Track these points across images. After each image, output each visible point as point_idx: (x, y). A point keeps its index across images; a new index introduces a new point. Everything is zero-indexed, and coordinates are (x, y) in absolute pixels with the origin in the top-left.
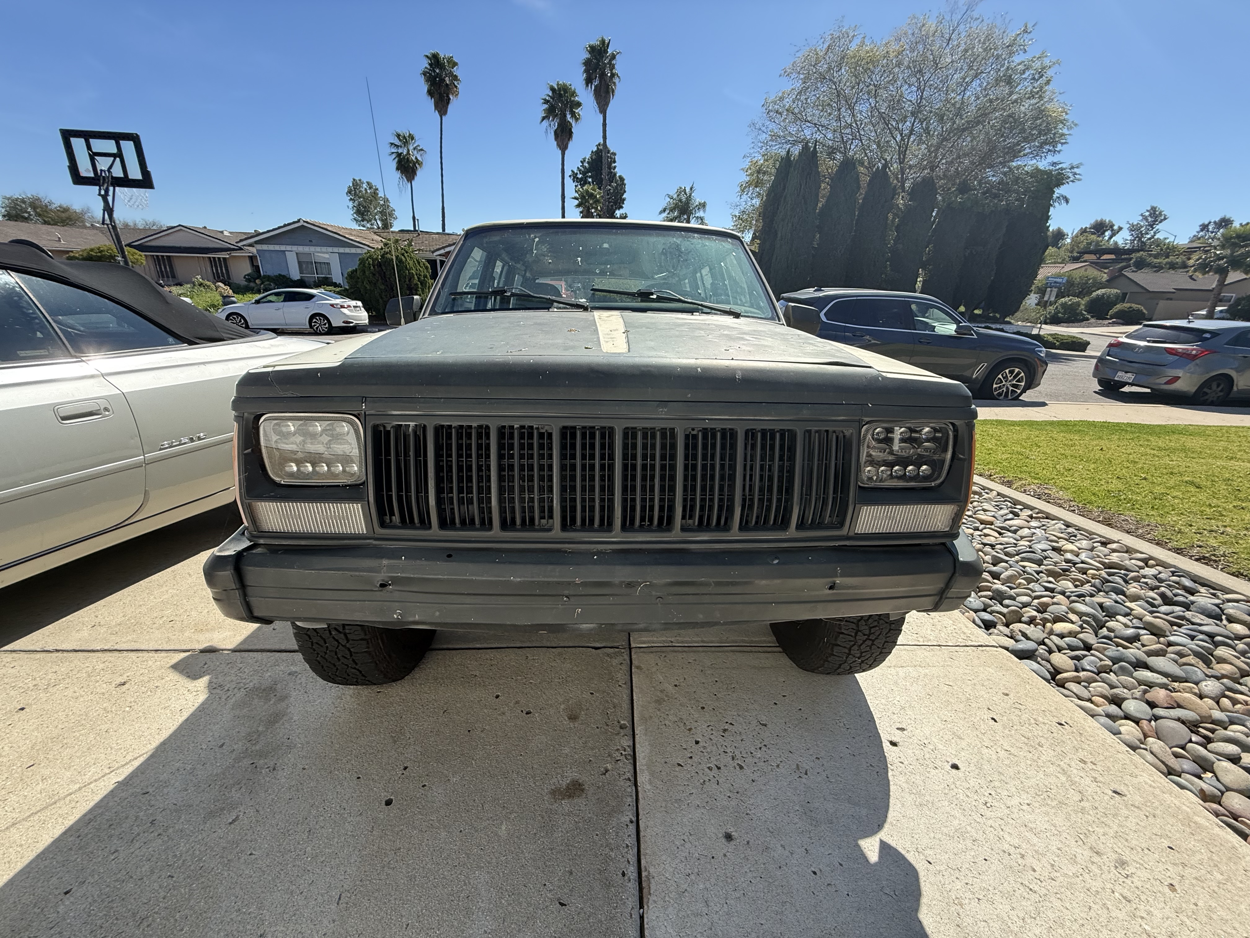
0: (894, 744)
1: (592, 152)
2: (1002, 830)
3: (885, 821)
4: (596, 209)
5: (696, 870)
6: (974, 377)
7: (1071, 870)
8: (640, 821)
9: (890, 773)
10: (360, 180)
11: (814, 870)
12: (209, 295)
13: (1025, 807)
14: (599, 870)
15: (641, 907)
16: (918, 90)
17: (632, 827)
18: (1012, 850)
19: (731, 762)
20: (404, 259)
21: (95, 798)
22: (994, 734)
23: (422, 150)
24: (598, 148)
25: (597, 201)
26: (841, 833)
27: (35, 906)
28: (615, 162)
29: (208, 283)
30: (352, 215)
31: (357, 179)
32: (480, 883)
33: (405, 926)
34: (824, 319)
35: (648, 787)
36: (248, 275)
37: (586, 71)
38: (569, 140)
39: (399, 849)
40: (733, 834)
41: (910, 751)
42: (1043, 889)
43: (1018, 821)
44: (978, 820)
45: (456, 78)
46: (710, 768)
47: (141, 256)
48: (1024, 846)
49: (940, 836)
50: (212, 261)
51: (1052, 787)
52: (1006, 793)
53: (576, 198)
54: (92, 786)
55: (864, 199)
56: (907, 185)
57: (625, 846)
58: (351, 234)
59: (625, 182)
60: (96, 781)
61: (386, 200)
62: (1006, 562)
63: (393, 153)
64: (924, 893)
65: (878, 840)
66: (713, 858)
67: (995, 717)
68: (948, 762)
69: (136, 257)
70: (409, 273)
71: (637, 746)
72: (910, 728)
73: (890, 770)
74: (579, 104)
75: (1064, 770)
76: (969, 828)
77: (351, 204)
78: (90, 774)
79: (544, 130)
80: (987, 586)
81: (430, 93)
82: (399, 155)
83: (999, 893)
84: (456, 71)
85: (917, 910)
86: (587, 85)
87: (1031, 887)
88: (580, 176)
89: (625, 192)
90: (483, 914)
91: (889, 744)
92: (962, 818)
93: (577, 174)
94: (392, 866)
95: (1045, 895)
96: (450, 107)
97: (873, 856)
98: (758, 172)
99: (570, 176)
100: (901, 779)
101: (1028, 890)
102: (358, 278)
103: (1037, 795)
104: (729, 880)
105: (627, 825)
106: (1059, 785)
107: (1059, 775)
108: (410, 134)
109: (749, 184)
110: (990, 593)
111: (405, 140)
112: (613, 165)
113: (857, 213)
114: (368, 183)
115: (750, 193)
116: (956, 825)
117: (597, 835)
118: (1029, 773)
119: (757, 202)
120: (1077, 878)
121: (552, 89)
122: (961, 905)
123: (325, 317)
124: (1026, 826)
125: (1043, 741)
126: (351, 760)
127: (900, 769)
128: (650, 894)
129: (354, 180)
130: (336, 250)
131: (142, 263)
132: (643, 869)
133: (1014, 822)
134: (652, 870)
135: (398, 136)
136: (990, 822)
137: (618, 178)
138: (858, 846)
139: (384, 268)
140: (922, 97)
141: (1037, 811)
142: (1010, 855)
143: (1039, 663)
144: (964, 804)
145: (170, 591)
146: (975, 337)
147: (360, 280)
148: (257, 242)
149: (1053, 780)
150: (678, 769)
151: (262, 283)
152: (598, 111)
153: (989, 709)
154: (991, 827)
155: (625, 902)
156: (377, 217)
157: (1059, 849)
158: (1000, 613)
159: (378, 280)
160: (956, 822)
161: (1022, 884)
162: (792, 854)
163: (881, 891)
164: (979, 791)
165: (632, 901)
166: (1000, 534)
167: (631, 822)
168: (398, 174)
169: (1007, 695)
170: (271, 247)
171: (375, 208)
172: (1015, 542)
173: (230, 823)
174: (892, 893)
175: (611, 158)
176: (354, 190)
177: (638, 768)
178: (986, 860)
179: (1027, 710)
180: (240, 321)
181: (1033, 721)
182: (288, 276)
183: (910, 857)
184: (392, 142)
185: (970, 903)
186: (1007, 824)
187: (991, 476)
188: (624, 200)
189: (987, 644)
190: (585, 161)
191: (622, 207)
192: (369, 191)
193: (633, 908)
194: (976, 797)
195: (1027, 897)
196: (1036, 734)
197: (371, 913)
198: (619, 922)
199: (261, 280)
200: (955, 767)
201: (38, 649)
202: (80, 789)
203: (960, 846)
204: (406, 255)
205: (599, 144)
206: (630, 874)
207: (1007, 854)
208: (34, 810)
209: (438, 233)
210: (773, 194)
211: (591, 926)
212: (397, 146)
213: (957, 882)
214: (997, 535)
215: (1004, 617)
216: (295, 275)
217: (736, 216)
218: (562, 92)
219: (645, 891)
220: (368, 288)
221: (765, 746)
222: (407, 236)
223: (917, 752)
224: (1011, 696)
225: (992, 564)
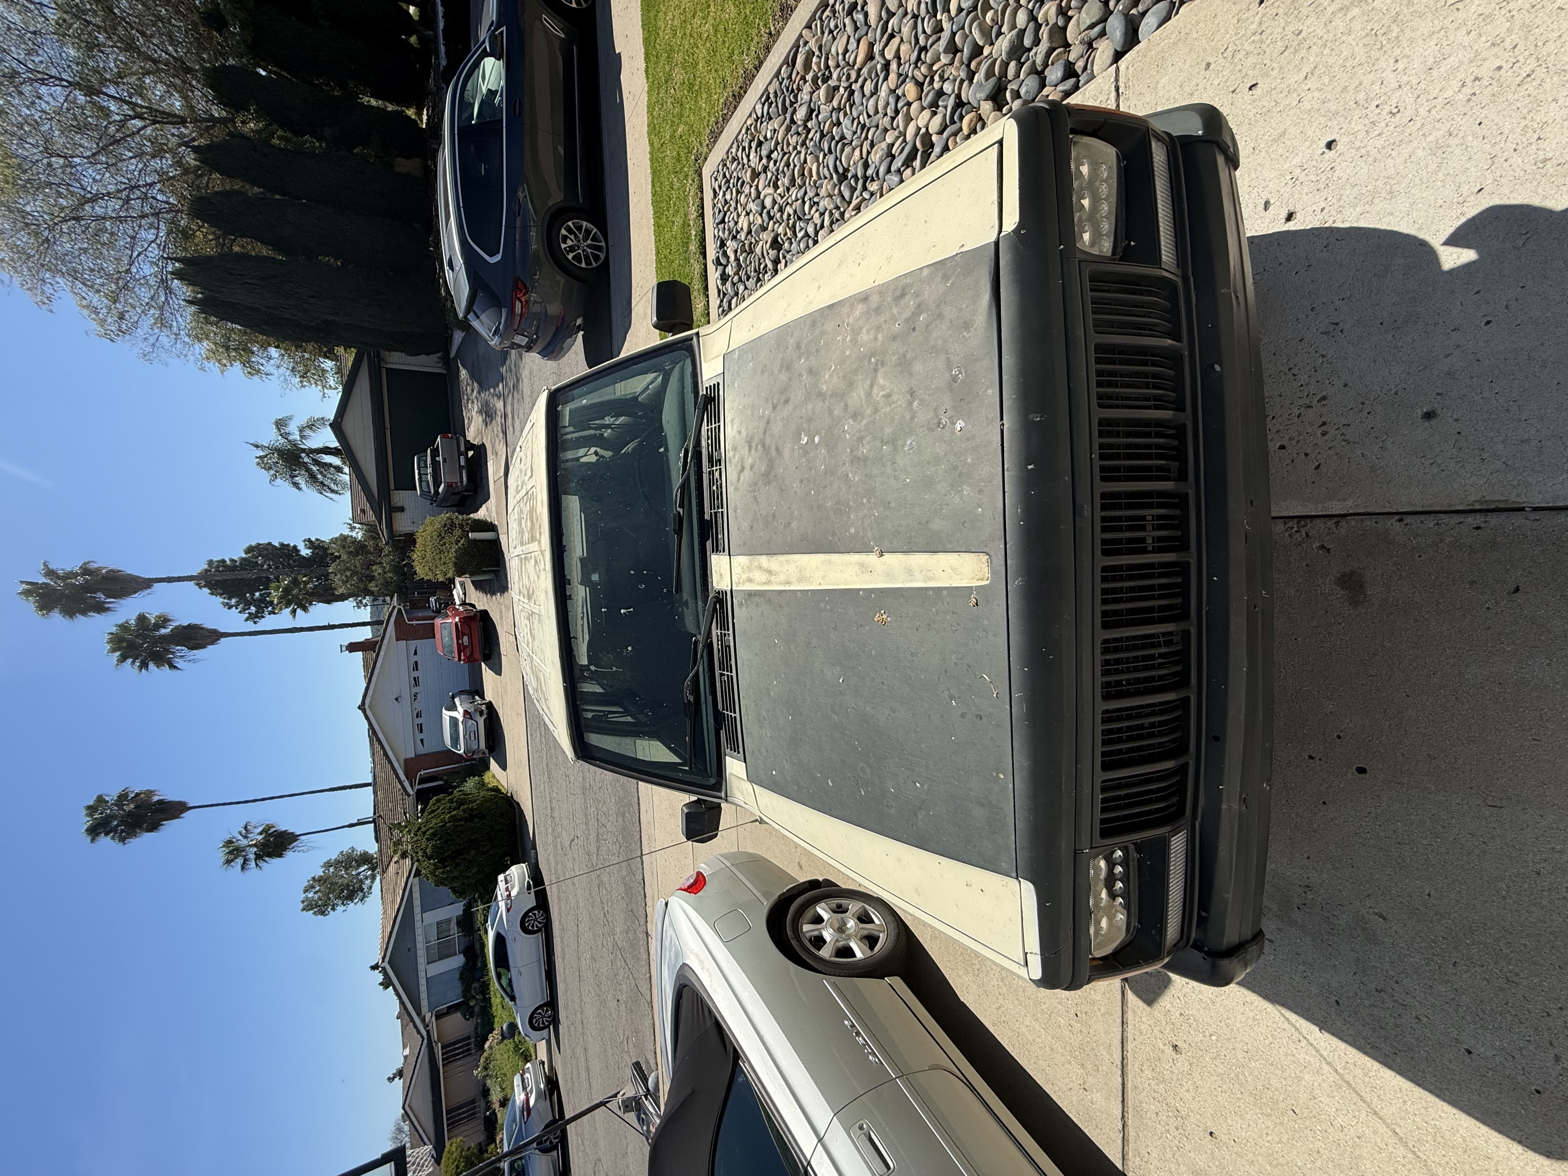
0: (1290, 217)
1: (212, 594)
2: (1435, 98)
3: (1414, 238)
4: (306, 583)
5: (1477, 451)
6: (563, 36)
7: (1501, 25)
8: (1400, 510)
9: (1339, 225)
10: (303, 902)
11: (1483, 323)
12: (498, 1056)
13: (1401, 66)
14: (1470, 554)
15: (1522, 509)
16: (47, 85)
17: (1409, 519)
18: (1467, 91)
19: (1314, 409)
20: (430, 831)
21: (1342, 1048)
22: (1278, 90)
23: (246, 828)
24: (205, 586)
25: (295, 582)
26: (1430, 289)
27: (1485, 1076)
28: (223, 561)
29: (482, 1060)
30: (356, 904)
31: (301, 906)
32: (1481, 673)
33: (1536, 742)
34: (498, 258)
35: (1350, 503)
36: (464, 1016)
37: (84, 612)
38: (203, 629)
39: (1429, 755)
40: (1425, 410)
41: (1305, 198)
42: (1528, 62)
43: (1422, 77)
44: (1419, 126)
45: (123, 797)
46: (1324, 434)
47: (451, 1145)
48: (1461, 75)
49: (1440, 174)
50: (447, 1061)
51: (1369, 28)
52: (1376, 87)
53: (294, 612)
54: (1325, 1054)
55: (254, 183)
56: (217, 112)
57: (1436, 527)
58: (393, 902)
59: (254, 544)
60: (1317, 1051)
61: (328, 865)
62: (954, 34)
63: (257, 865)
64: (1526, 201)
65: (1444, 248)
66: (1459, 433)
67: (1249, 85)
68: (1323, 153)
69: (454, 1149)
70: (450, 822)
71: (1285, 514)
72: (1265, 195)
73: (1335, 225)
74: (142, 618)
75: (1342, 9)
76: (1429, 139)
77: (340, 908)
78: (1307, 1058)
79: (191, 664)
80: (1001, 66)
81: (154, 827)
82: (258, 857)
83: (1531, 114)
84: (112, 795)
85: (1550, 212)
86: (108, 609)
87: (1525, 75)
88: (253, 609)
89: (270, 544)
90: (1523, 668)
91: (1291, 223)
92: (1415, 144)
93: (249, 613)
94: (1453, 760)
95: (1538, 59)
96: (170, 798)
97: (1468, 255)
98: (227, 348)
99: (255, 623)
100: (1348, 213)
101: (1529, 79)
102: (463, 884)
103: (1381, 49)
104: (1493, 416)
105: (1406, 525)
106: (1366, 18)
107: (1349, 16)
108: (224, 846)
109: (247, 363)
110: (1013, 64)
111: (234, 851)
112: (228, 562)
113: (277, 197)
114: (305, 891)
115: (261, 361)
116: (1425, 153)
117: (1420, 556)
118: (1345, 53)
119: (273, 352)
120: (1515, 18)
121: (123, 659)
122: (1545, 160)
123: (526, 915)
124: (1430, 69)
125: (1291, 28)
126: (1298, 813)
127: (1333, 212)
128: (1507, 500)
129: (303, 909)
130: (418, 917)
131: (461, 1141)
132: (1471, 508)
133: (1423, 82)
134: (1472, 498)
135: (228, 862)
136: (1423, 111)
137: (249, 555)
138: (1451, 271)
139: (447, 854)
140: (57, 79)
141: (1407, 51)
142: (1474, 94)
143: (1144, 14)
144: (1392, 141)
145: (1028, 1023)
146: (504, 28)
147: (466, 882)
148: (419, 1013)
149: (1357, 25)
150: (1323, 469)
151: (474, 997)
152: (149, 591)
153: (1233, 92)
154: (1429, 111)
155: (1518, 526)
156: (354, 873)
157: (1469, 33)
158: (1048, 55)
159: (465, 859)
160: (1420, 153)
161: (1519, 85)
162: (1458, 346)
163: (1519, 250)
164: (1371, 120)
165: (1517, 520)
166: (892, 36)
167: (1400, 520)
168: (289, 855)
169: (1209, 65)
170: (424, 995)
171: (342, 876)
172: (909, 16)
173: (1384, 919)
174: (1523, 237)
175: (218, 567)
176: (319, 907)
177: (1320, 513)
178: (1480, 124)
179: (1238, 42)
180: (540, 1013)
181: (1256, 38)
182: (460, 969)
183: (1472, 212)
184: (240, 868)
185: (1545, 150)
186: (1426, 91)
187: (770, 33)
188: (282, 545)
189: (1112, 79)
190: (227, 604)
191: (295, 547)
192: (317, 888)
193: (1526, 518)
194: (1383, 124)
195: (1539, 82)
196: (1279, 37)
197: (1517, 775)
198: (1545, 533)
199: (469, 1000)
200: (1330, 145)
201: (1121, 1135)
202: (1328, 1063)
203: (1458, 151)
204: (423, 829)
205: (198, 584)
206: (1477, 521)
207: (1473, 98)
208: (1356, 1099)
209: (375, 793)
210: (263, 327)
211: (1550, 560)
212: (246, 861)
213: (1511, 161)
214: (895, 41)
215: (1055, 49)
216: (458, 961)
217: (301, 382)
218: (125, 644)
219: (1501, 506)
220: (475, 869)
221: (1290, 369)
222: (384, 831)
223: (1306, 190)
224: (1211, 60)
225: (955, 54)
